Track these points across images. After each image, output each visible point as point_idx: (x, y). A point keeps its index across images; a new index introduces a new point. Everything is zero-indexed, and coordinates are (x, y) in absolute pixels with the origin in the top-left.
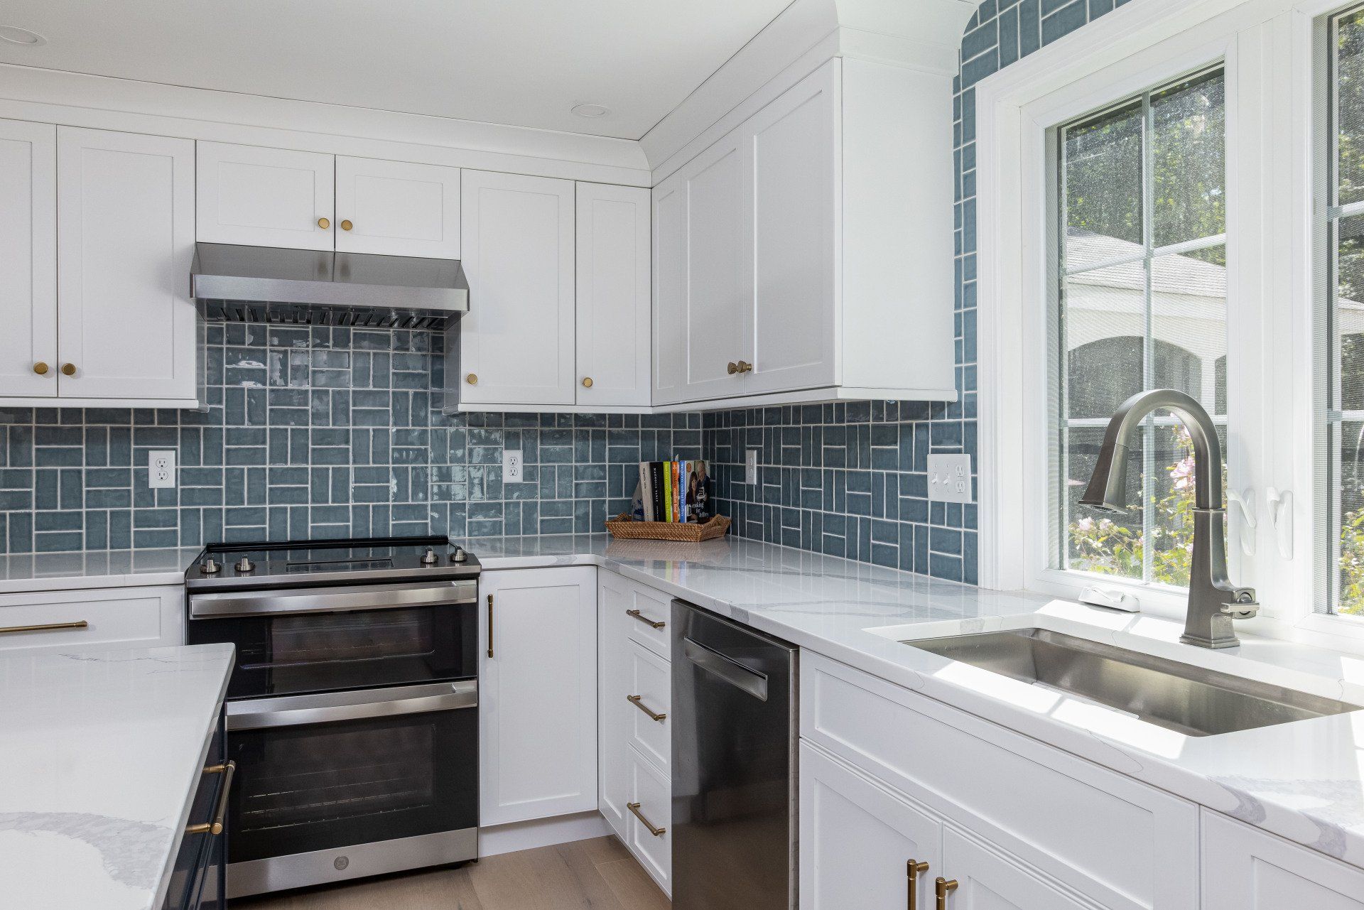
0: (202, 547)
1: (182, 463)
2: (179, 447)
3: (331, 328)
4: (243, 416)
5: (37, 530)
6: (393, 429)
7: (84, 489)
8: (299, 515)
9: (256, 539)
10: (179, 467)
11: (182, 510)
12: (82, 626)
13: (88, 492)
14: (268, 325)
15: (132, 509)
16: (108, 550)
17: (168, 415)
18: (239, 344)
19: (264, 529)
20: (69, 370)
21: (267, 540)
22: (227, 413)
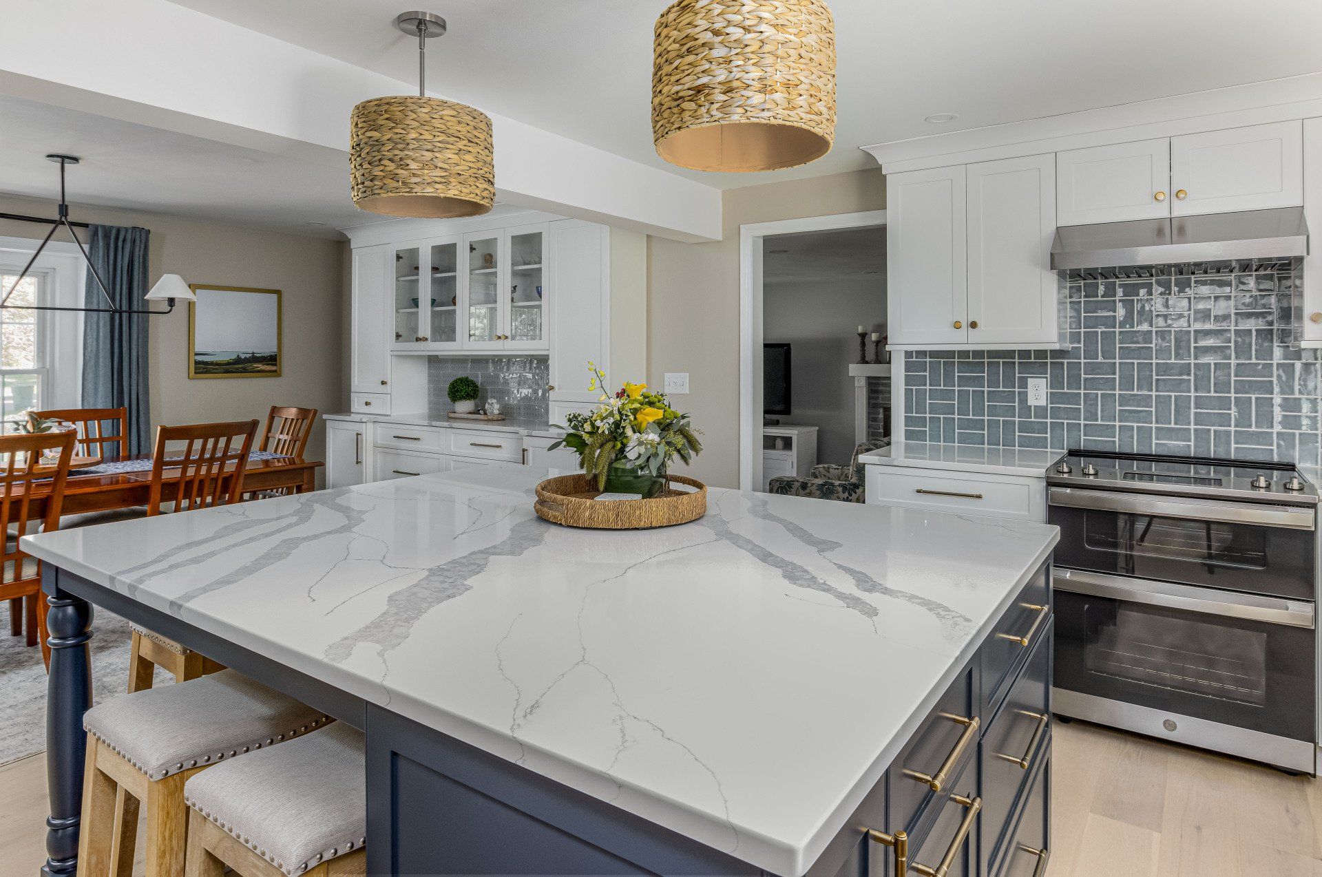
0: (1065, 451)
1: (1051, 388)
2: (1049, 376)
3: (1173, 278)
4: (1097, 353)
5: (958, 429)
6: (1233, 362)
7: (986, 404)
8: (1145, 434)
9: (1108, 449)
10: (1049, 391)
11: (1051, 423)
12: (979, 497)
13: (988, 406)
14: (1117, 280)
15: (1017, 419)
16: (1001, 447)
17: (1041, 354)
18: (1093, 297)
19: (1114, 442)
20: (974, 325)
21: (1117, 451)
22: (1084, 350)
